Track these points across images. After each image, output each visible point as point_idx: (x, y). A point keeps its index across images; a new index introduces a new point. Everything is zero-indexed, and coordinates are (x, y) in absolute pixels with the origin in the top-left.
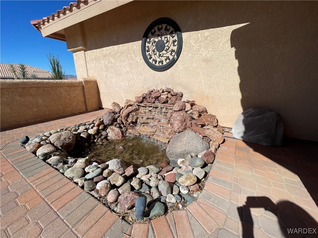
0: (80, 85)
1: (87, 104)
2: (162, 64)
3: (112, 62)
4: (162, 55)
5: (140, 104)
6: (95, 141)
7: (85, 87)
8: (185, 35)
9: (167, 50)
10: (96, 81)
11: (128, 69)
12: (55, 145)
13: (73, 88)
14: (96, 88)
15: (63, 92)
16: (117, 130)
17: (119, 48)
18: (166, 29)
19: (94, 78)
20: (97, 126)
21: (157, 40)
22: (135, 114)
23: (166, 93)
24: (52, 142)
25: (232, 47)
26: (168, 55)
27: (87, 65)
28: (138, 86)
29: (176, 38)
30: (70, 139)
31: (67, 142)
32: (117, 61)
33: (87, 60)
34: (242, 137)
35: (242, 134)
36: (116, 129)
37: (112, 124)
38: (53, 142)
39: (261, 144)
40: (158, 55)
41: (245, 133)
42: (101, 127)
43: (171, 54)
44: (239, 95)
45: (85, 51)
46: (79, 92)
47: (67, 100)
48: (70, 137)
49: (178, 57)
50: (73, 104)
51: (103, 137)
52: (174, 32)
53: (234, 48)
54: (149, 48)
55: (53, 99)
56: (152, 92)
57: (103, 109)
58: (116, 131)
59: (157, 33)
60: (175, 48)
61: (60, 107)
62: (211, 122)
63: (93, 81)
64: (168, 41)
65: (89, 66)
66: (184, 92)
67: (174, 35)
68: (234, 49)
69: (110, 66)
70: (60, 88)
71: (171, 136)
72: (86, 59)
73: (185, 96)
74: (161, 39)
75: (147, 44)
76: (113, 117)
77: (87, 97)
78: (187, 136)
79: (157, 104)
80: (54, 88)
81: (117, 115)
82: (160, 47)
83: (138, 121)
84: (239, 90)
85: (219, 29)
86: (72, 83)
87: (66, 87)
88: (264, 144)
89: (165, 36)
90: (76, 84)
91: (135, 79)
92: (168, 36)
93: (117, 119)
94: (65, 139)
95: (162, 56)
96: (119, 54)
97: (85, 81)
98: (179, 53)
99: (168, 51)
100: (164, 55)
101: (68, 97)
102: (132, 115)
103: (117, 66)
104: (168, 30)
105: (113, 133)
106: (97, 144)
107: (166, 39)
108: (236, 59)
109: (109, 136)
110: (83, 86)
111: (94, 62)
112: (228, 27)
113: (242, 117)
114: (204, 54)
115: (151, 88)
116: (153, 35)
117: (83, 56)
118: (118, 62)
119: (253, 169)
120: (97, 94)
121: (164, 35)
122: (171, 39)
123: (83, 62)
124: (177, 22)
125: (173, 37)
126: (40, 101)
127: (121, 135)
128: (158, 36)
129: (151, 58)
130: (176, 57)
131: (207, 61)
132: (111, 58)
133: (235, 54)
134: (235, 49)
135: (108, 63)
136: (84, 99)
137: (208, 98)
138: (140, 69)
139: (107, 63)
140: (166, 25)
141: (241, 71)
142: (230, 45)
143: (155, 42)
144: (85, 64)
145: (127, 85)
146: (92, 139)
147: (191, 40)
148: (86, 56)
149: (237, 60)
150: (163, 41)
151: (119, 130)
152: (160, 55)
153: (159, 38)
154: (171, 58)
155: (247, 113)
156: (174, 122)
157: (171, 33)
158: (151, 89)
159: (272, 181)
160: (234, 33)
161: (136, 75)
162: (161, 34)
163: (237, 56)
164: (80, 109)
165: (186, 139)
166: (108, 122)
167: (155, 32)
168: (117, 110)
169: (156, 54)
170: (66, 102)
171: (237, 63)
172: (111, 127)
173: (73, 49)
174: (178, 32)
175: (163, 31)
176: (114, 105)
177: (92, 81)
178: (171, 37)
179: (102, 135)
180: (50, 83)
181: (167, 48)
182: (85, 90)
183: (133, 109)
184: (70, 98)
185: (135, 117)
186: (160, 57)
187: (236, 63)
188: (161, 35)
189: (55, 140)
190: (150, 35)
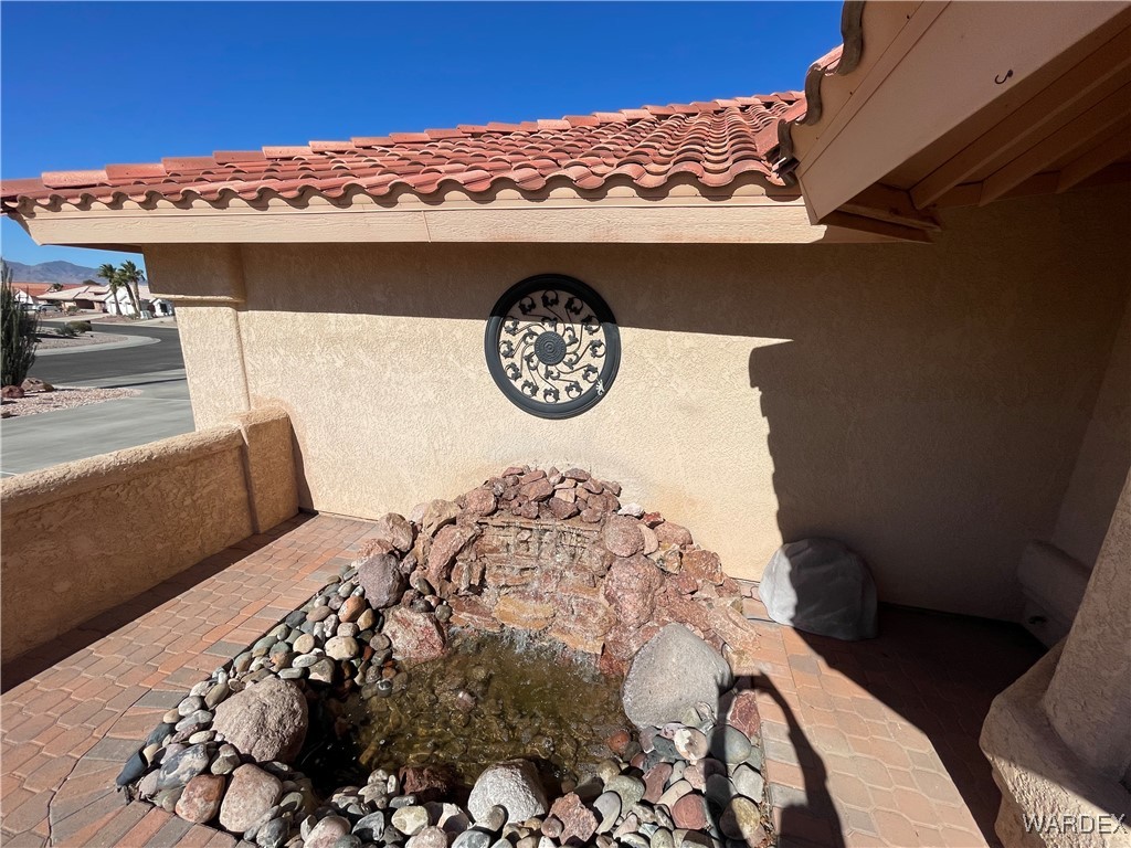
0: (234, 445)
1: (258, 508)
2: (557, 399)
3: (365, 363)
4: (555, 374)
5: (488, 520)
6: (357, 680)
7: (251, 450)
8: (627, 334)
9: (571, 364)
10: (288, 419)
11: (431, 395)
12: (257, 760)
13: (206, 463)
14: (289, 441)
15: (171, 486)
16: (420, 620)
17: (396, 324)
18: (569, 305)
19: (277, 404)
20: (348, 621)
21: (539, 330)
22: (473, 557)
23: (568, 483)
24: (244, 751)
25: (753, 386)
26: (577, 377)
27: (247, 358)
28: (470, 451)
29: (600, 336)
30: (294, 713)
31: (291, 730)
32: (385, 366)
33: (244, 342)
34: (792, 620)
35: (791, 613)
36: (416, 617)
37: (397, 602)
38: (247, 751)
39: (836, 636)
40: (543, 372)
41: (798, 608)
42: (363, 621)
43: (585, 377)
44: (772, 503)
45: (238, 307)
46: (229, 471)
47: (183, 515)
48: (292, 705)
49: (607, 387)
50: (208, 521)
51: (378, 659)
52: (595, 320)
53: (757, 388)
54: (514, 347)
55: (133, 525)
56: (522, 474)
57: (316, 513)
58: (417, 628)
59: (540, 309)
60: (599, 363)
61: (159, 546)
62: (709, 574)
63: (277, 421)
64: (574, 340)
65: (253, 362)
66: (623, 482)
67: (594, 327)
68: (757, 393)
69: (354, 376)
70: (159, 475)
71: (611, 636)
72: (244, 336)
73: (628, 492)
74: (552, 329)
75: (504, 336)
76: (397, 573)
77: (257, 482)
78: (675, 651)
79: (547, 521)
80: (136, 483)
81: (407, 563)
82: (551, 352)
83: (489, 580)
84: (771, 489)
85: (720, 337)
86: (207, 448)
87: (181, 464)
88: (842, 638)
89: (567, 325)
90: (219, 447)
91: (458, 431)
92: (577, 327)
93: (408, 576)
94: (280, 722)
95: (557, 378)
96: (393, 345)
97: (251, 428)
98: (609, 376)
99: (575, 367)
100: (562, 376)
101: (188, 501)
102: (463, 561)
103: (385, 379)
104: (577, 312)
105: (407, 635)
106: (366, 693)
107: (570, 332)
108: (764, 416)
109: (396, 651)
110: (242, 449)
111: (282, 352)
112: (743, 338)
113: (785, 566)
114: (681, 392)
115: (516, 463)
116: (527, 312)
117: (228, 324)
118: (390, 368)
119: (847, 735)
120: (291, 464)
121: (563, 322)
122: (587, 338)
123: (226, 346)
124: (603, 296)
125: (592, 332)
126: (84, 545)
127: (436, 637)
128: (544, 319)
129: (517, 376)
130: (600, 387)
131: (691, 410)
132: (361, 351)
133: (762, 404)
134: (760, 393)
135: (346, 365)
136: (243, 494)
137: (693, 503)
138: (478, 403)
139: (339, 363)
140: (571, 296)
141: (776, 444)
142: (749, 381)
143: (532, 334)
144: (237, 355)
145: (425, 445)
146: (349, 678)
147: (645, 351)
148: (243, 328)
149: (765, 419)
150: (561, 338)
151: (428, 621)
152: (548, 374)
153: (548, 327)
154: (586, 386)
155: (798, 553)
156: (619, 594)
157: (586, 321)
158: (519, 464)
159: (891, 767)
160: (757, 355)
161: (462, 416)
162: (552, 316)
163: (767, 408)
164: (232, 534)
165: (674, 660)
166: (386, 598)
167: (533, 306)
168: (403, 542)
169: (536, 368)
170: (182, 522)
171: (766, 425)
172: (397, 613)
173: (182, 296)
174: (610, 325)
175: (560, 309)
176: (391, 524)
177: (273, 421)
178: (585, 332)
179: (374, 652)
180: (124, 466)
181: (574, 358)
182: (252, 459)
183: (467, 539)
184: (194, 501)
185: (477, 570)
186: (550, 380)
187: (763, 426)
188: (554, 321)
189: (252, 739)
190: (516, 310)
